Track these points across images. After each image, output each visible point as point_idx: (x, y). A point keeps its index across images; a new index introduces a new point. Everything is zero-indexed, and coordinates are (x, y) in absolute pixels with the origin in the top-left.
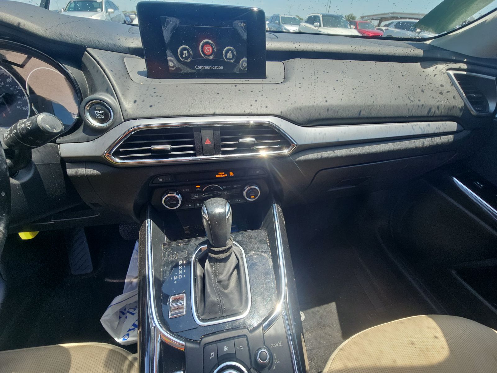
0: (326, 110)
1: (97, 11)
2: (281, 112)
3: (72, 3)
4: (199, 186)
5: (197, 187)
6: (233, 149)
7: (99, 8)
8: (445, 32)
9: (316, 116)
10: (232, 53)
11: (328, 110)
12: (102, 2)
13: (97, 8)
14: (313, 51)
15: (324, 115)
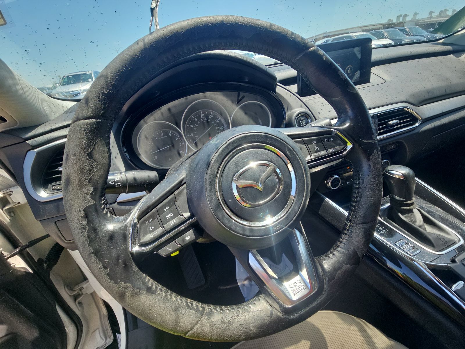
0: (427, 93)
1: (88, 81)
2: (406, 99)
3: (65, 78)
4: (349, 168)
5: (348, 168)
6: (383, 130)
7: (90, 78)
8: (452, 33)
9: (423, 98)
10: (351, 69)
11: (428, 92)
12: (91, 74)
13: (88, 79)
14: (386, 59)
15: (427, 96)
